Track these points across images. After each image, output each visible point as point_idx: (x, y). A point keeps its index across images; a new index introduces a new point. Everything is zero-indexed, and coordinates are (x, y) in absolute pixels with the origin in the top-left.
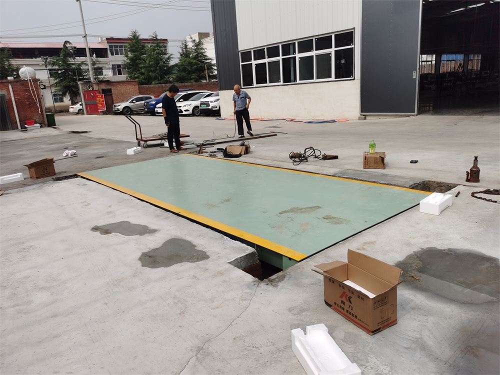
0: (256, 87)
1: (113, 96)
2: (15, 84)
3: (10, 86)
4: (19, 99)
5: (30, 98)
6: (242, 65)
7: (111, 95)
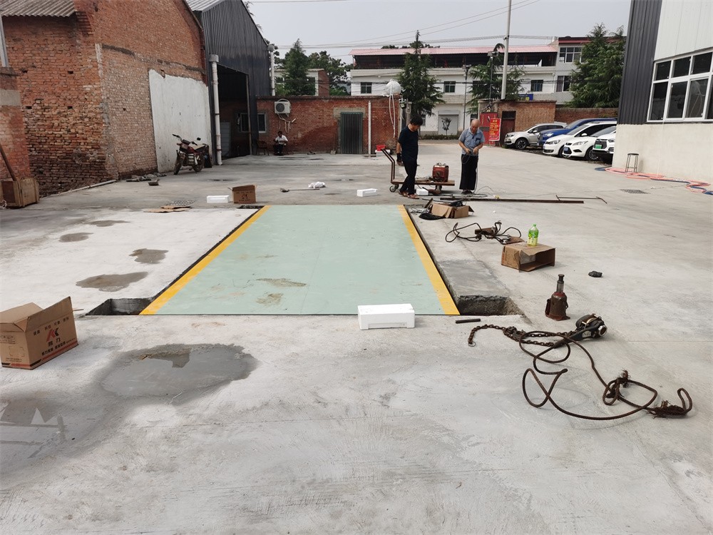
0: (665, 123)
1: (516, 121)
2: (376, 100)
3: (370, 103)
4: (376, 119)
5: (387, 118)
6: (656, 84)
7: (514, 120)
